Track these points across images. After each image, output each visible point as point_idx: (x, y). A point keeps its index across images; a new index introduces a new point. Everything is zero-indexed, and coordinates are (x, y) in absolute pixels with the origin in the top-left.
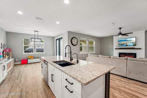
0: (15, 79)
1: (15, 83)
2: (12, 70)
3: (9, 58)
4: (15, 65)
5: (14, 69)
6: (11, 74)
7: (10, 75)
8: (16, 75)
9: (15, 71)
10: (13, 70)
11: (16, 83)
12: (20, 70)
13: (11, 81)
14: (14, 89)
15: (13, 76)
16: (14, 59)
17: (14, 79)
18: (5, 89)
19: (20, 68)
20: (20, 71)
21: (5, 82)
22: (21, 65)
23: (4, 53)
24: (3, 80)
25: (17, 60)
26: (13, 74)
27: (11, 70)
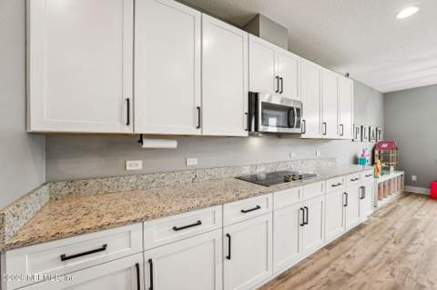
0: (389, 239)
1: (384, 249)
2: (394, 206)
3: (386, 169)
4: (406, 194)
5: (398, 206)
6: (385, 215)
7: (381, 217)
8: (399, 226)
9: (400, 212)
10: (394, 208)
11: (387, 252)
12: (415, 217)
13: (376, 238)
14: (374, 266)
15: (389, 226)
16: (402, 173)
17: (388, 235)
18: (355, 250)
19: (420, 208)
20: (416, 220)
21: (362, 232)
22: (430, 201)
23: (377, 152)
24: (362, 224)
25: (414, 178)
26: (391, 219)
27: (390, 204)
